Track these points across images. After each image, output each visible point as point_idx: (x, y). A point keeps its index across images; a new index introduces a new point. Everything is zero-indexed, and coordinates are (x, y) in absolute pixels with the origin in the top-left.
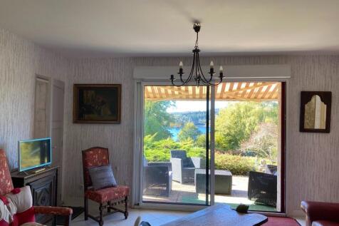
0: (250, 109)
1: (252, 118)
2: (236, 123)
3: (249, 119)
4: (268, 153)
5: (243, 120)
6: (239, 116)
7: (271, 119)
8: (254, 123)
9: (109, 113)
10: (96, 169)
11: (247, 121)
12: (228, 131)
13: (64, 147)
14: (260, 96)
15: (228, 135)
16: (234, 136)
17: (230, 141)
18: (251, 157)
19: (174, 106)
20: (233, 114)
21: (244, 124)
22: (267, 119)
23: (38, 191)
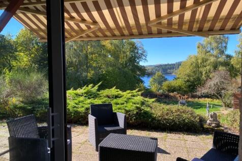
0: (207, 60)
1: (208, 67)
2: (194, 72)
3: (205, 68)
4: (221, 96)
5: (201, 69)
6: (197, 66)
7: (224, 68)
8: (209, 71)
11: (203, 70)
12: (187, 78)
14: (207, 26)
15: (188, 81)
16: (193, 82)
17: (189, 86)
18: (206, 99)
19: (146, 60)
20: (192, 64)
21: (201, 73)
22: (221, 68)
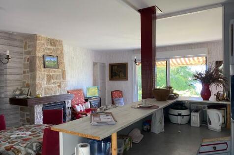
9: (123, 76)
10: (116, 99)
13: (106, 91)
23: (93, 105)
